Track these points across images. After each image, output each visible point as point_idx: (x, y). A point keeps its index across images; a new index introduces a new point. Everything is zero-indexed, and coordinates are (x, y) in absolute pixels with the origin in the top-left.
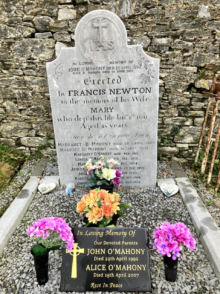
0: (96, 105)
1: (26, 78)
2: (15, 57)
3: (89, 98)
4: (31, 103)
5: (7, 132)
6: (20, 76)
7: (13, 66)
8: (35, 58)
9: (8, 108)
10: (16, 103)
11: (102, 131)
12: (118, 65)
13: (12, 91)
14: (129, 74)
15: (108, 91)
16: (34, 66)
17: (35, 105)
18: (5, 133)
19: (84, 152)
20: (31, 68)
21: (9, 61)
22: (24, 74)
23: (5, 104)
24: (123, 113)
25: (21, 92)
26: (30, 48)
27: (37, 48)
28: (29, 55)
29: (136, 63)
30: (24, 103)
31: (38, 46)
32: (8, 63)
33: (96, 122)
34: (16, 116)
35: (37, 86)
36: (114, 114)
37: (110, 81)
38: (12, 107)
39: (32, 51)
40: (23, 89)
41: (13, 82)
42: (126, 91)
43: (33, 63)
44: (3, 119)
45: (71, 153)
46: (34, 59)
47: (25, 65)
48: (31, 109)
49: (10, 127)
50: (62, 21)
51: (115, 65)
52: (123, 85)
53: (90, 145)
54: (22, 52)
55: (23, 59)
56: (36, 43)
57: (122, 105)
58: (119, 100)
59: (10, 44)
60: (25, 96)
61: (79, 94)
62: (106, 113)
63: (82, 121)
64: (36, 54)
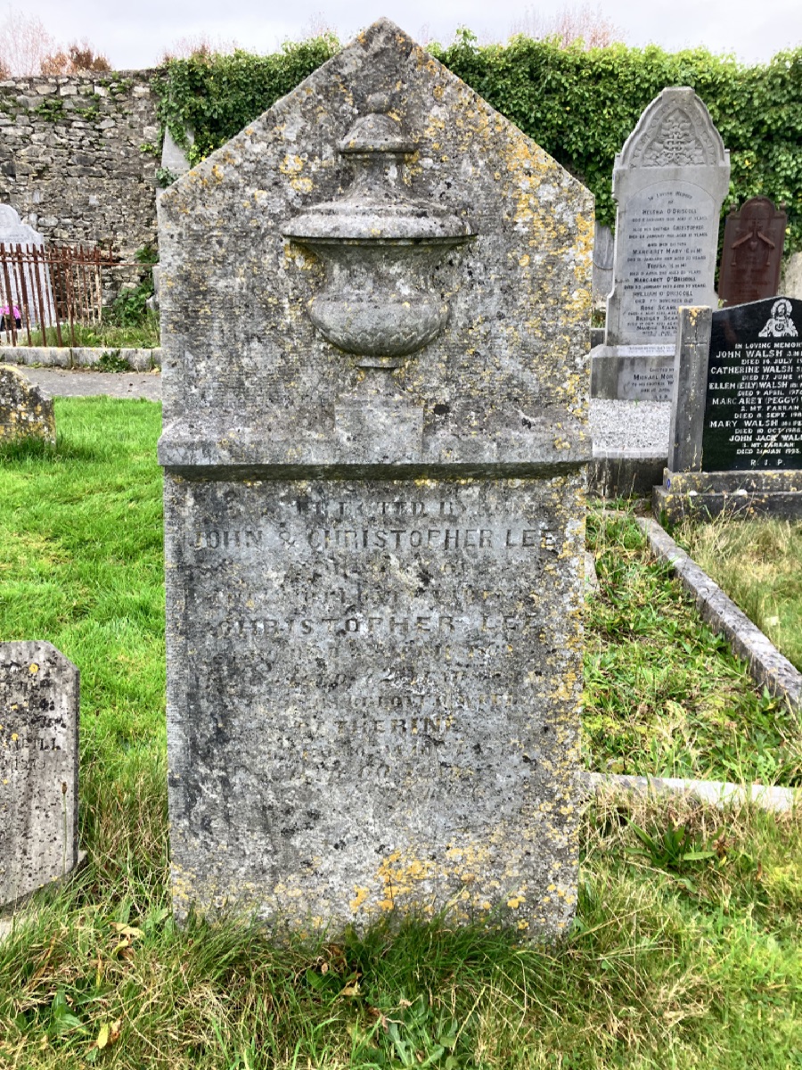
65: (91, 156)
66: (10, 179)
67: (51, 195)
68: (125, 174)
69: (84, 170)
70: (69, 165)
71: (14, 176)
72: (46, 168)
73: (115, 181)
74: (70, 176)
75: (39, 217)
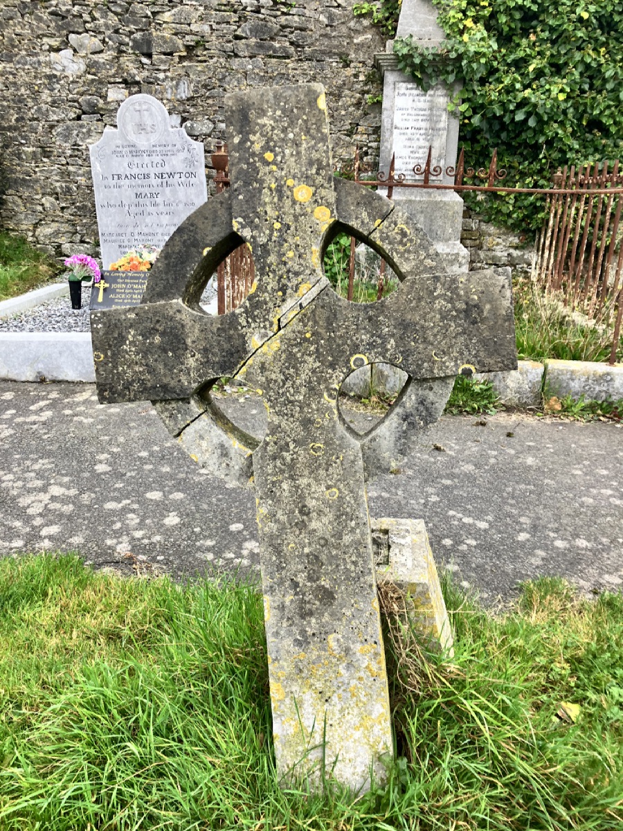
0: (140, 190)
1: (71, 168)
2: (58, 143)
3: (133, 182)
4: (75, 199)
5: (45, 236)
6: (63, 165)
7: (55, 153)
8: (81, 144)
9: (47, 205)
10: (57, 199)
11: (148, 220)
12: (162, 148)
13: (52, 184)
14: (172, 157)
15: (152, 176)
16: (79, 153)
17: (81, 202)
18: (42, 238)
19: (130, 244)
20: (76, 156)
21: (50, 147)
22: (68, 164)
23: (43, 200)
24: (169, 199)
25: (64, 185)
26: (75, 132)
27: (83, 133)
28: (74, 140)
29: (179, 146)
30: (67, 199)
31: (84, 130)
32: (48, 149)
33: (141, 209)
34: (56, 216)
35: (83, 178)
36: (159, 200)
37: (154, 165)
38: (52, 204)
39: (78, 135)
40: (66, 182)
41: (54, 173)
42: (171, 175)
43: (78, 150)
44: (41, 220)
45: (116, 245)
46: (79, 146)
47: (69, 152)
48: (75, 207)
49: (50, 230)
50: (113, 101)
51: (158, 149)
52: (167, 169)
53: (136, 234)
54: (66, 137)
55: (67, 145)
56: (82, 126)
57: (168, 190)
58: (164, 184)
59: (52, 127)
60: (69, 190)
61: (123, 178)
62: (152, 199)
63: (127, 208)
64: (82, 140)
65: (274, 25)
66: (145, 60)
67: (205, 86)
68: (323, 52)
69: (260, 46)
70: (237, 38)
71: (149, 56)
72: (201, 43)
73: (306, 65)
74: (236, 56)
75: (184, 120)
